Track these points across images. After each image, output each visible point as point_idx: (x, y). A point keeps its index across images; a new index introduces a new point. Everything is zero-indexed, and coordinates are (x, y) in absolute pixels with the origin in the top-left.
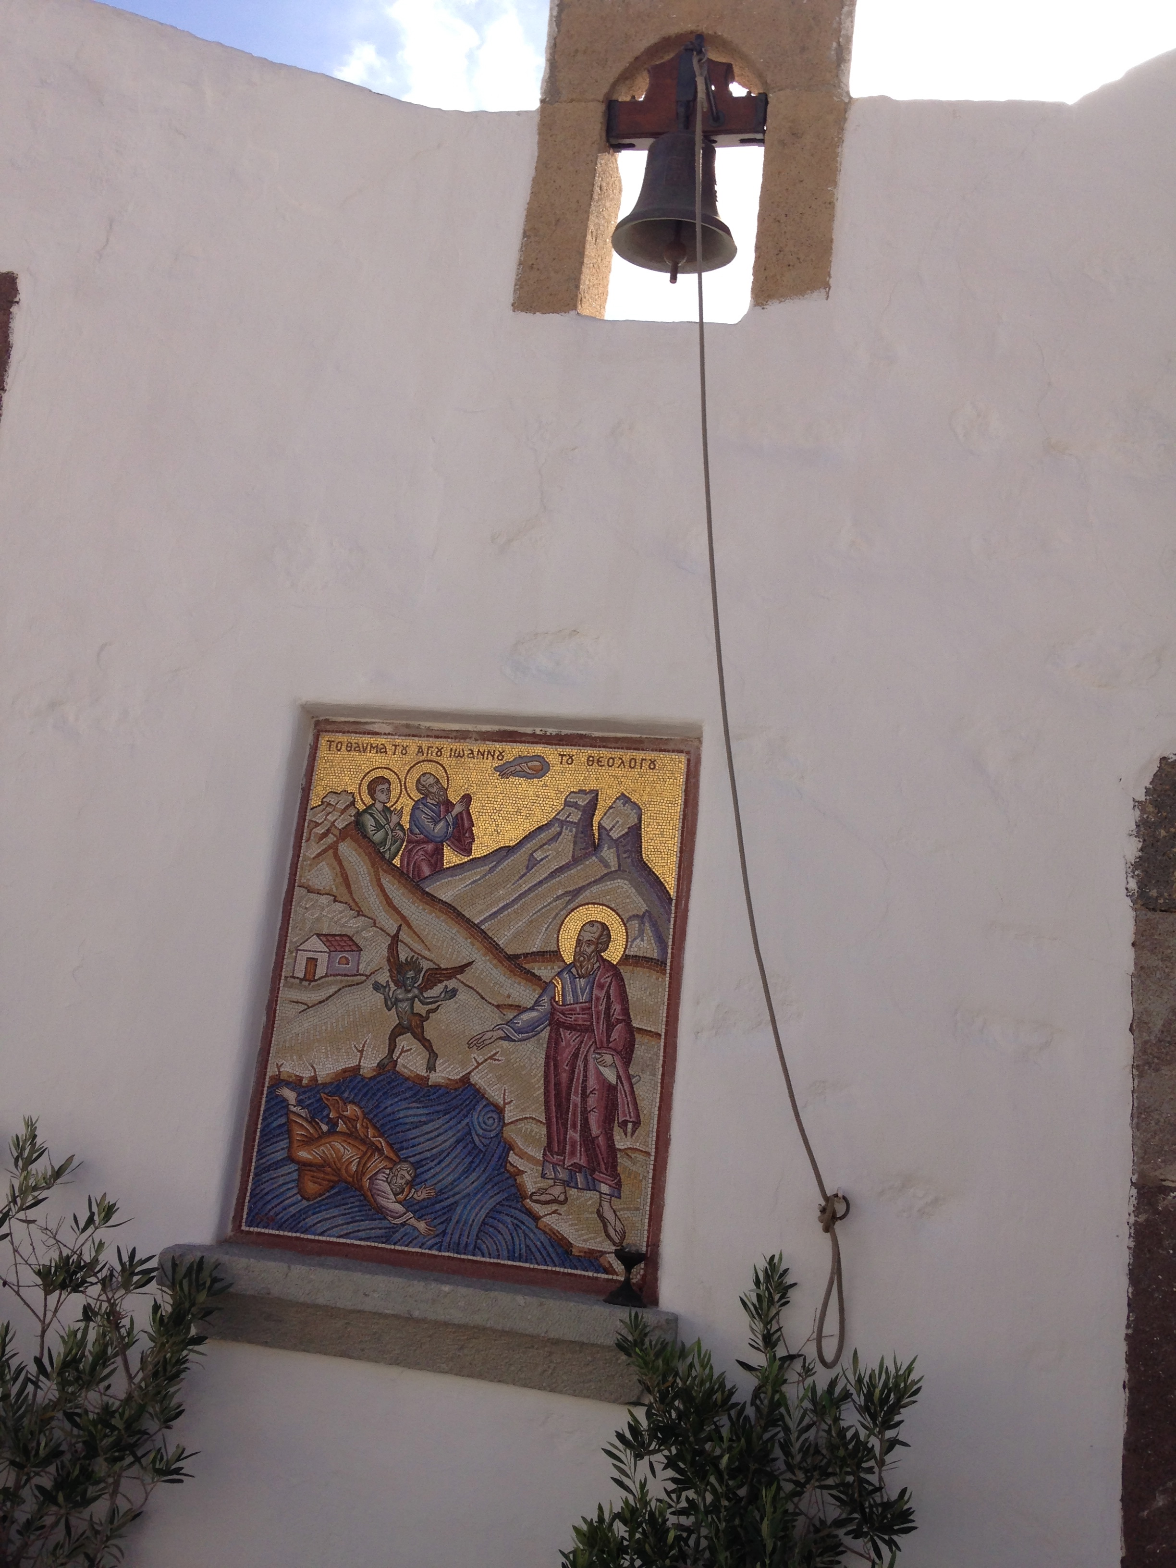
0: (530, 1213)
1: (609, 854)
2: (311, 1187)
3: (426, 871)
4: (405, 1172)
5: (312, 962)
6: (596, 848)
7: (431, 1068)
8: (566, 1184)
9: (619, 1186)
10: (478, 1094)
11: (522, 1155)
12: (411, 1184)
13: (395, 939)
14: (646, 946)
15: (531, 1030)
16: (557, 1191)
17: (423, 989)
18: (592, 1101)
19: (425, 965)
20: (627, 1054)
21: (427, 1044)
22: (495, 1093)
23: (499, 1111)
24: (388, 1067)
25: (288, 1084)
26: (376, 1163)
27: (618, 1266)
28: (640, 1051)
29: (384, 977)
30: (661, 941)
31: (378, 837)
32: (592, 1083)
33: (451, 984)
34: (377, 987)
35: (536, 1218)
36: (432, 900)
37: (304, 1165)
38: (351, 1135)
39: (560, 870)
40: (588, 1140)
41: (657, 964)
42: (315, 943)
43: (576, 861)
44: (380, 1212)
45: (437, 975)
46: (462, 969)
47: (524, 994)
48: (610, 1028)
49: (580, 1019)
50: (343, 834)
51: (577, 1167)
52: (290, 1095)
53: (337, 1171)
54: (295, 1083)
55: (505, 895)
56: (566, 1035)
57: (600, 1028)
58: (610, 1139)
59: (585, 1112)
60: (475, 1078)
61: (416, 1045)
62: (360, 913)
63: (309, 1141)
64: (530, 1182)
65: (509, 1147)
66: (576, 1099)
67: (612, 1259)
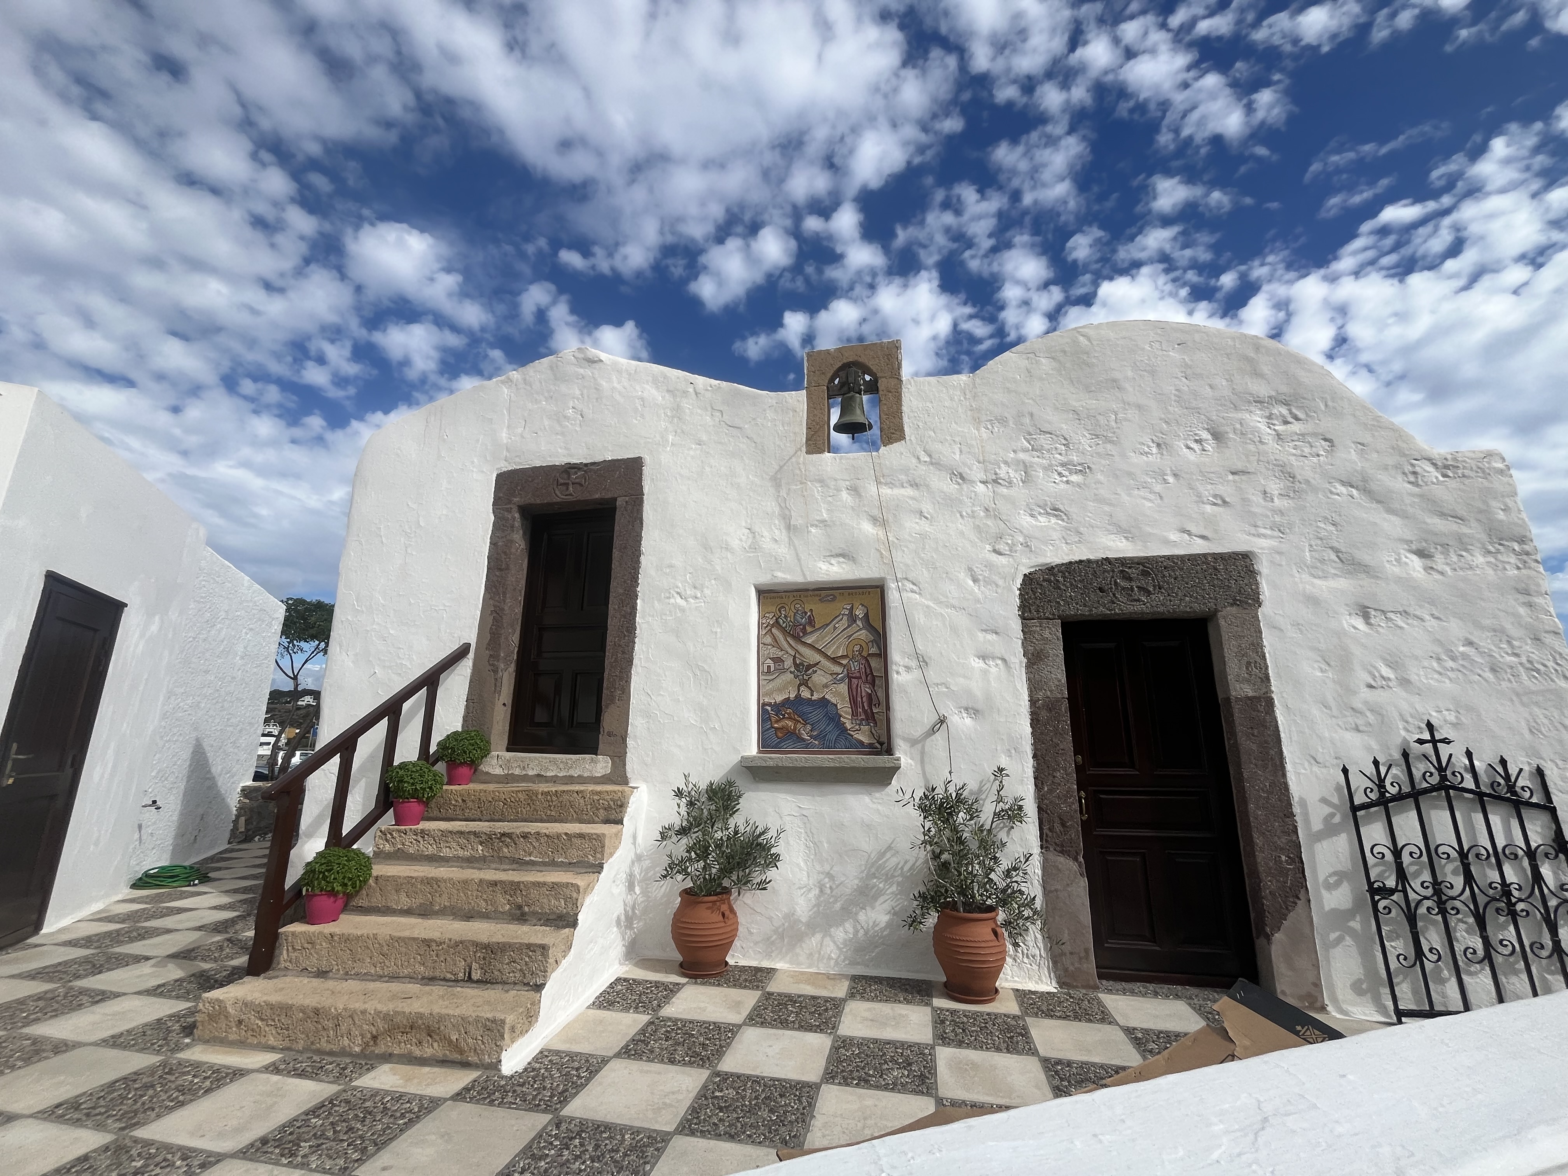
0: (849, 734)
1: (859, 623)
2: (780, 735)
3: (801, 634)
4: (809, 727)
5: (769, 667)
6: (855, 621)
7: (812, 695)
8: (859, 725)
9: (876, 723)
10: (828, 701)
11: (845, 718)
12: (811, 731)
13: (795, 657)
14: (874, 650)
15: (842, 680)
16: (857, 727)
17: (806, 671)
18: (864, 699)
19: (806, 664)
20: (873, 684)
21: (810, 688)
22: (834, 700)
23: (836, 706)
24: (798, 696)
25: (767, 705)
26: (799, 726)
27: (879, 746)
28: (877, 682)
29: (793, 669)
30: (880, 649)
31: (784, 625)
32: (863, 694)
33: (815, 669)
34: (791, 672)
35: (852, 736)
36: (804, 644)
37: (776, 729)
38: (790, 718)
39: (844, 630)
40: (865, 711)
41: (879, 655)
42: (769, 661)
43: (849, 626)
44: (804, 740)
45: (809, 667)
46: (817, 664)
47: (838, 669)
48: (867, 676)
49: (858, 675)
50: (773, 626)
51: (863, 719)
52: (769, 708)
53: (787, 729)
54: (770, 704)
55: (828, 639)
56: (853, 680)
57: (864, 677)
58: (871, 710)
59: (863, 703)
60: (826, 697)
61: (806, 689)
62: (782, 650)
63: (777, 722)
64: (848, 725)
65: (841, 716)
66: (859, 699)
67: (877, 745)
